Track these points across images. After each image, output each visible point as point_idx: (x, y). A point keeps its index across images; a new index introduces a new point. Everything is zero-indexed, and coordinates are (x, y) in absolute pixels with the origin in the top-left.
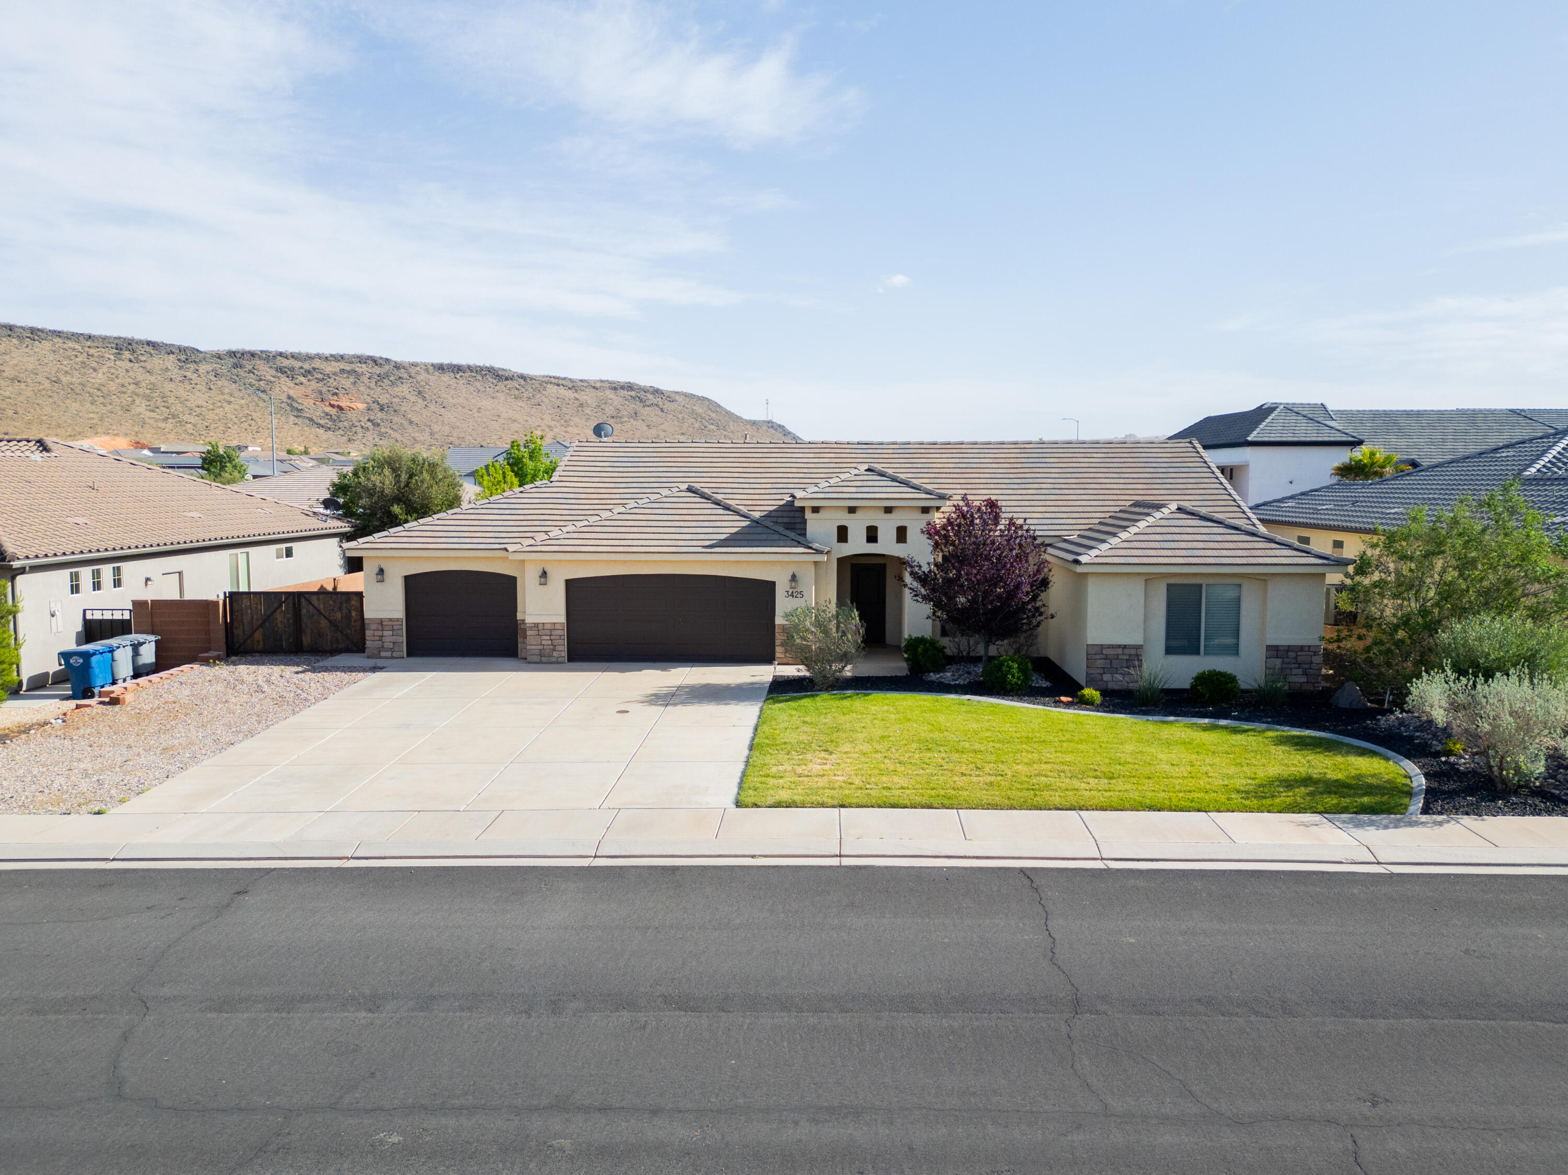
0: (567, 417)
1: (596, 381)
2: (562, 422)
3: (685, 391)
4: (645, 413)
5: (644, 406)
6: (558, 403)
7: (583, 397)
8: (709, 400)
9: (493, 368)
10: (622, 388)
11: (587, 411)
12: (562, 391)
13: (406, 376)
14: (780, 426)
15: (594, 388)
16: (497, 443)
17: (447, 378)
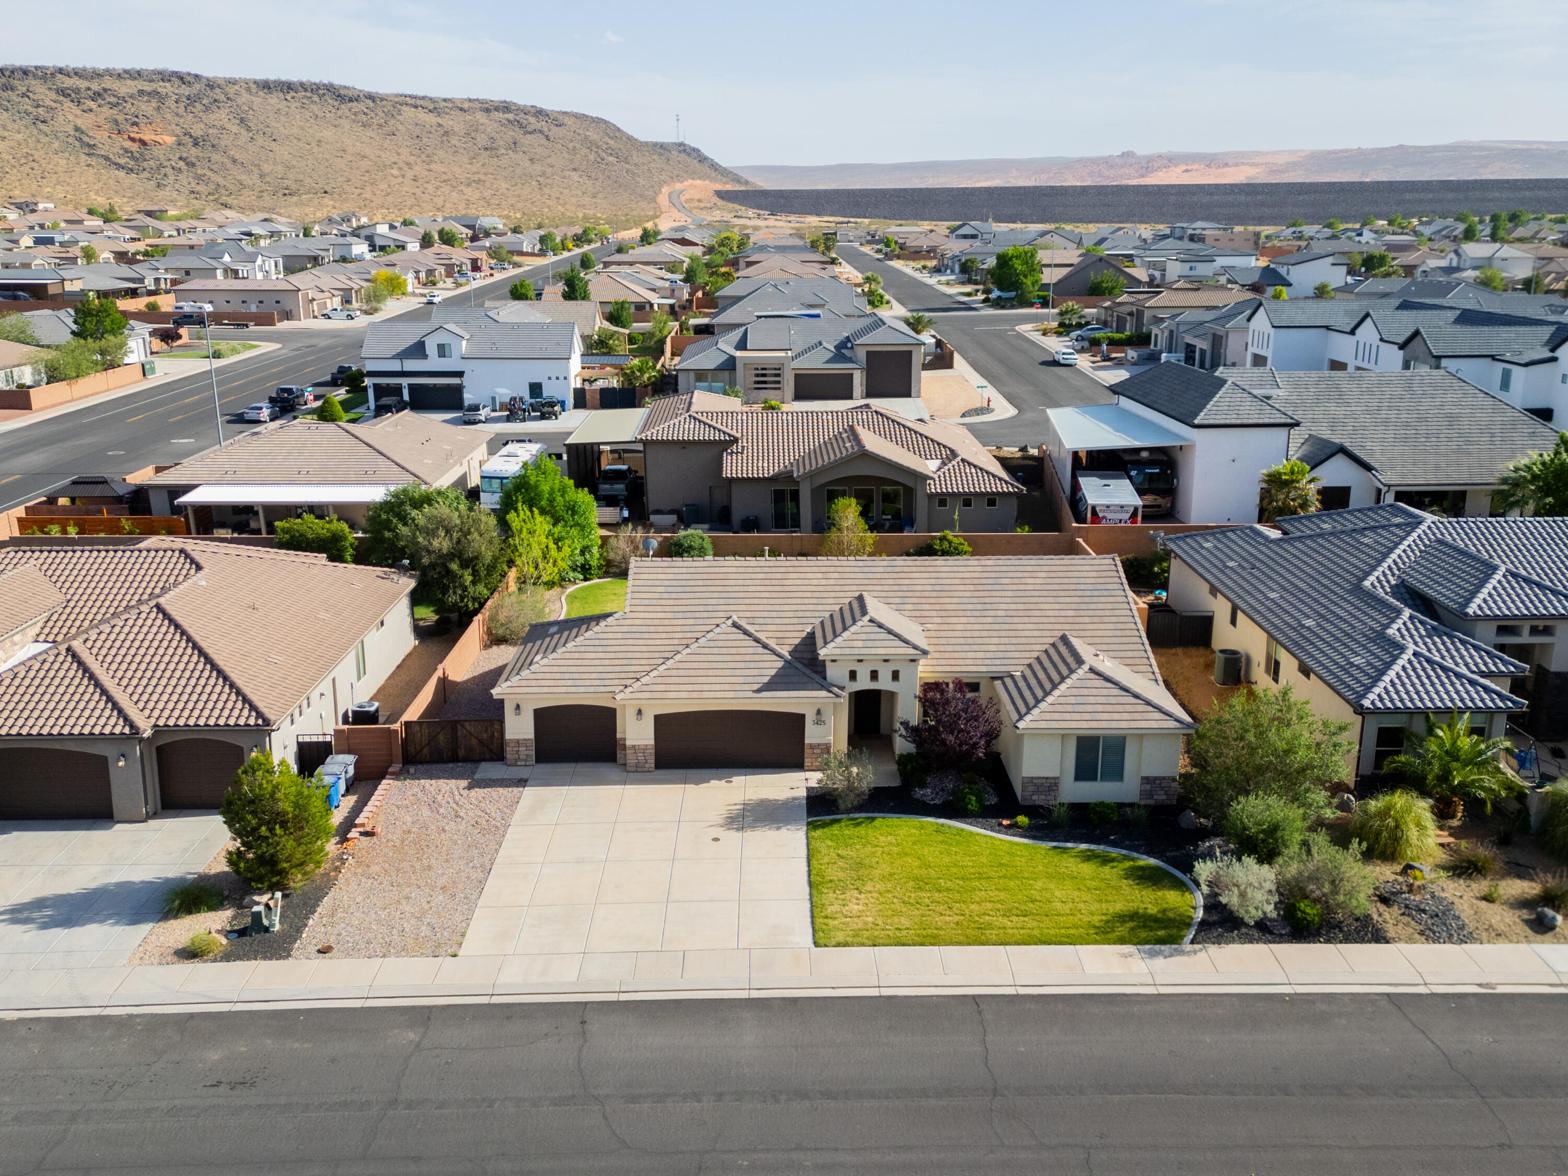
0: (429, 151)
1: (464, 100)
2: (423, 157)
3: (575, 110)
4: (527, 142)
5: (525, 133)
6: (417, 131)
7: (448, 122)
8: (605, 122)
9: (332, 85)
10: (497, 109)
11: (454, 142)
12: (423, 116)
13: (222, 97)
14: (694, 149)
15: (461, 109)
17: (275, 99)
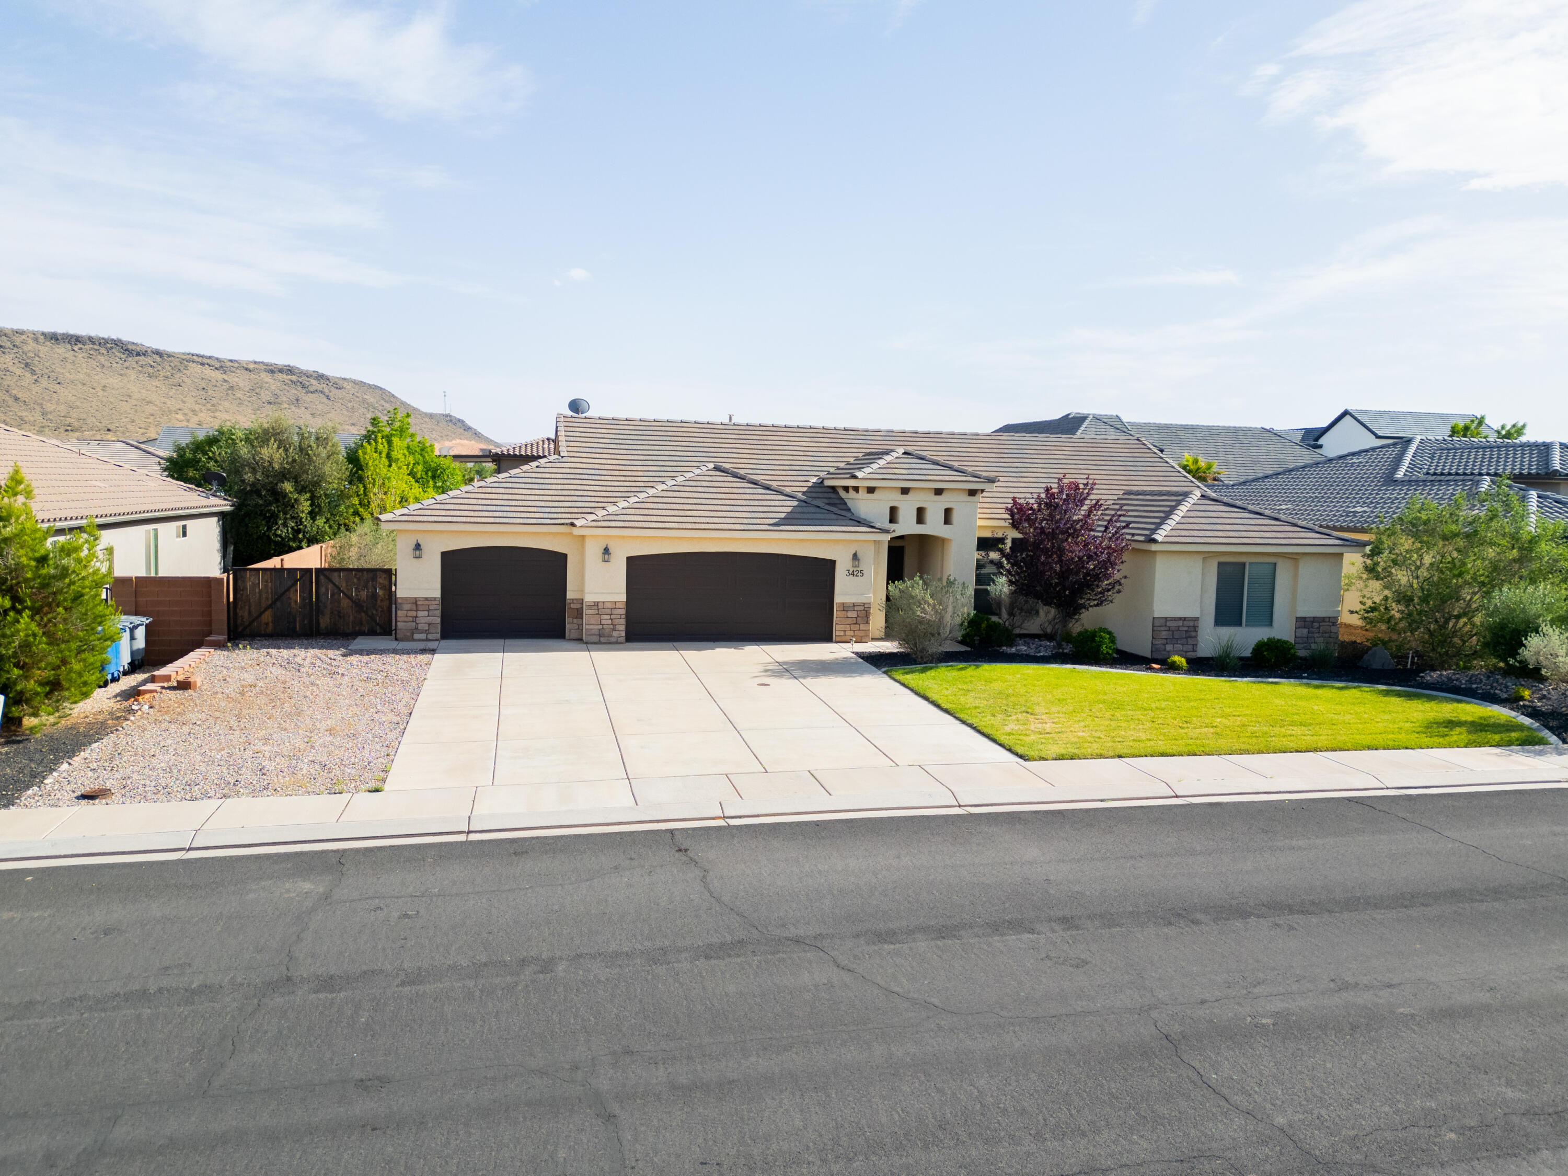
0: (214, 401)
1: (248, 362)
2: (209, 406)
3: (354, 378)
4: (309, 400)
5: (307, 393)
6: (203, 384)
7: (233, 379)
8: (381, 389)
9: (120, 341)
10: (281, 371)
11: (239, 395)
12: (207, 371)
13: (8, 344)
14: (459, 420)
15: (247, 369)
16: (129, 426)
17: (62, 350)
